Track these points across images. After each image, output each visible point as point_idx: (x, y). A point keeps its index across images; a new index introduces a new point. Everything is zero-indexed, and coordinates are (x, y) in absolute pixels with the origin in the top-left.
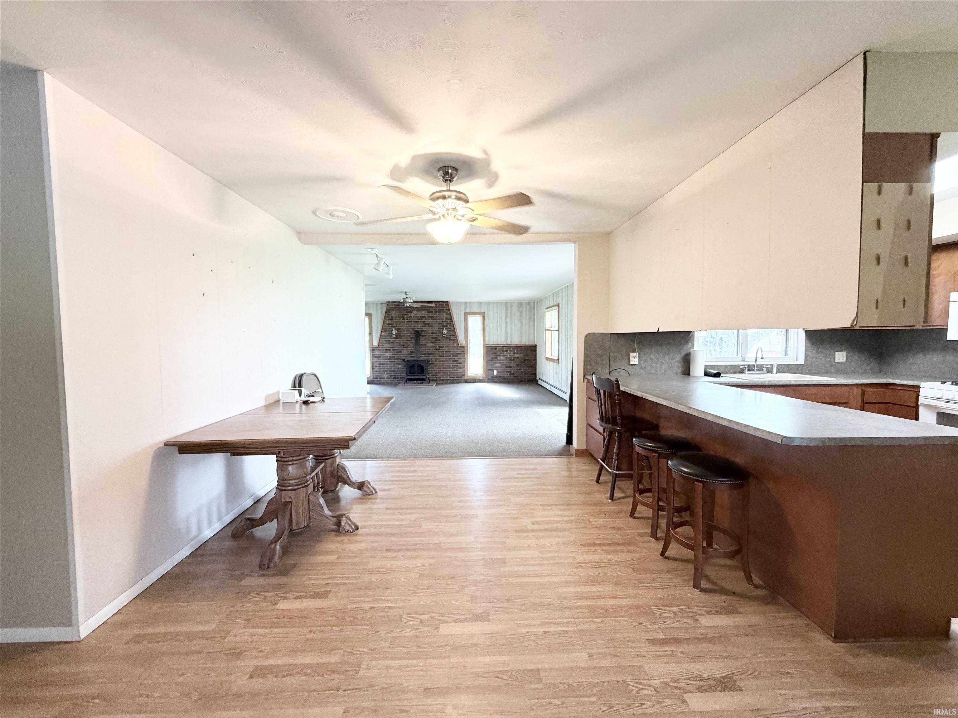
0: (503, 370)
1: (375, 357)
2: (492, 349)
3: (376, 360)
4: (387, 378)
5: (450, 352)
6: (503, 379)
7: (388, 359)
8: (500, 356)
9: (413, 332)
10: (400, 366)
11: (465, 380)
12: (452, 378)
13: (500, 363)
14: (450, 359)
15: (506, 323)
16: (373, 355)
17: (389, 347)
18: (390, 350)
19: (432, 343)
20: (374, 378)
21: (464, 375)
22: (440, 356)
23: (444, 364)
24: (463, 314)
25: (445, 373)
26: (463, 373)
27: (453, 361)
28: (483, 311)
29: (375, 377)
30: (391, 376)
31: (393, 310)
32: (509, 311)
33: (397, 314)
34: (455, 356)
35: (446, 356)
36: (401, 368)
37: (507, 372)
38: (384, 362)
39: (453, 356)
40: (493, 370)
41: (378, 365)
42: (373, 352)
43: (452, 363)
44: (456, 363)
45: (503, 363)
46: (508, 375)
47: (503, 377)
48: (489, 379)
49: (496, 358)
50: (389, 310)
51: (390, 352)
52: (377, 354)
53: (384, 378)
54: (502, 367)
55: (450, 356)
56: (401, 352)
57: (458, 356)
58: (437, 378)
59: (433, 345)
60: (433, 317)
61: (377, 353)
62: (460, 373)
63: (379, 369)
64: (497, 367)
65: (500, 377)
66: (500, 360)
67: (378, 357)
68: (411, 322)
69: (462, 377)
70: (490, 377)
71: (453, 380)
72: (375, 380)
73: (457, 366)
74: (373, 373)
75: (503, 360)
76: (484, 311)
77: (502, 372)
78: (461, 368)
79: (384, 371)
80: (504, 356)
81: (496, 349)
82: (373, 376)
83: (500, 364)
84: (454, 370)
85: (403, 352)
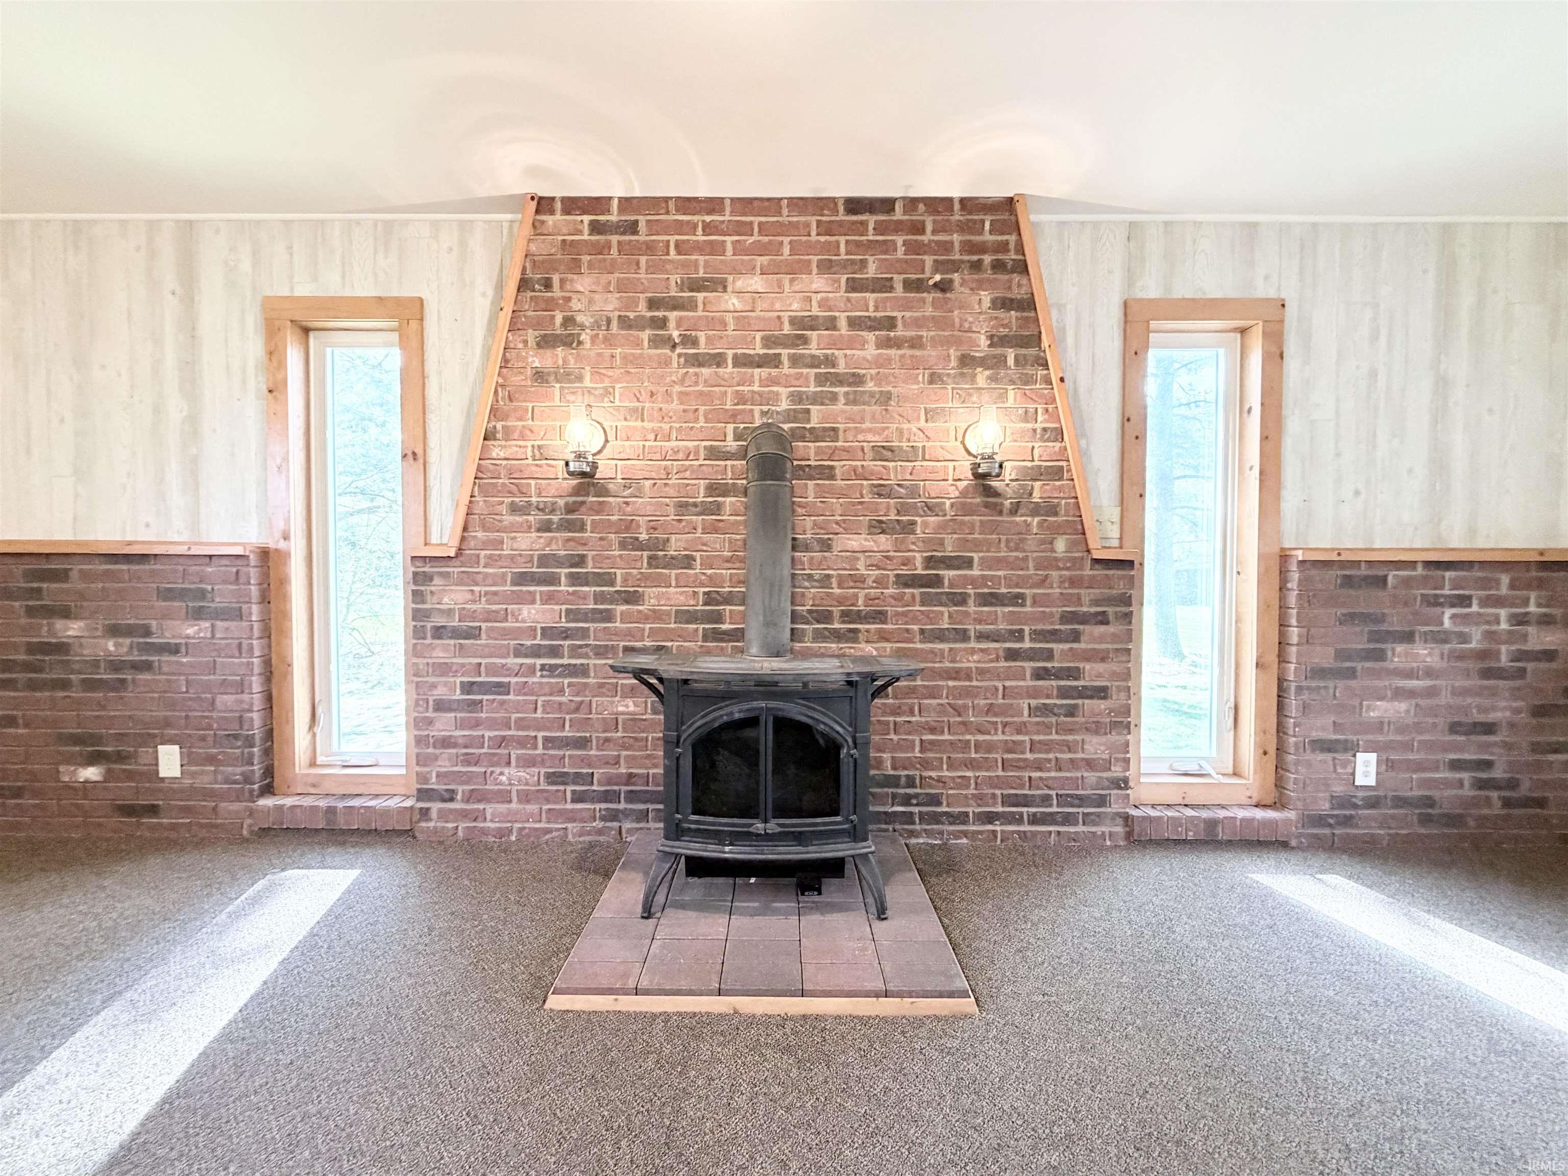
0: (1428, 746)
1: (439, 632)
2: (1348, 581)
3: (443, 650)
4: (525, 798)
5: (1017, 599)
6: (1426, 820)
7: (536, 652)
8: (1408, 637)
9: (732, 444)
10: (628, 706)
11: (1127, 819)
12: (1025, 801)
13: (1399, 694)
14: (1012, 655)
15: (1442, 385)
16: (418, 615)
17: (544, 560)
18: (552, 580)
19: (879, 527)
20: (424, 794)
21: (1122, 784)
22: (940, 636)
23: (968, 693)
24: (1116, 312)
25: (971, 764)
26: (1116, 771)
27: (1040, 674)
28: (1263, 290)
29: (434, 783)
30: (553, 778)
31: (575, 267)
32: (1467, 299)
33: (611, 304)
34: (1054, 636)
35: (981, 637)
36: (634, 721)
37: (1455, 765)
38: (504, 670)
39: (1038, 635)
40: (1352, 748)
41: (458, 695)
42: (418, 596)
43: (1033, 693)
44: (1064, 693)
45: (1432, 692)
46: (1468, 792)
47: (1429, 802)
48: (1320, 820)
49: (1379, 655)
50: (550, 265)
51: (549, 598)
52: (449, 612)
53: (504, 797)
54: (1418, 727)
55: (1018, 635)
56: (632, 598)
57: (1076, 637)
58: (906, 800)
59: (884, 542)
60: (890, 323)
61: (447, 601)
62: (1090, 764)
63: (461, 725)
64: (1380, 726)
65: (1400, 802)
66: (1410, 674)
67: (456, 634)
68: (718, 360)
69: (1102, 801)
70: (1324, 807)
71: (1034, 820)
72: (435, 807)
73: (1071, 712)
74: (421, 760)
75: (1430, 673)
76: (1272, 294)
77: (1419, 767)
78: (1096, 729)
79: (502, 742)
80: (1441, 638)
81: (1382, 581)
82: (423, 778)
83: (1402, 706)
84: (1048, 746)
85: (653, 598)
